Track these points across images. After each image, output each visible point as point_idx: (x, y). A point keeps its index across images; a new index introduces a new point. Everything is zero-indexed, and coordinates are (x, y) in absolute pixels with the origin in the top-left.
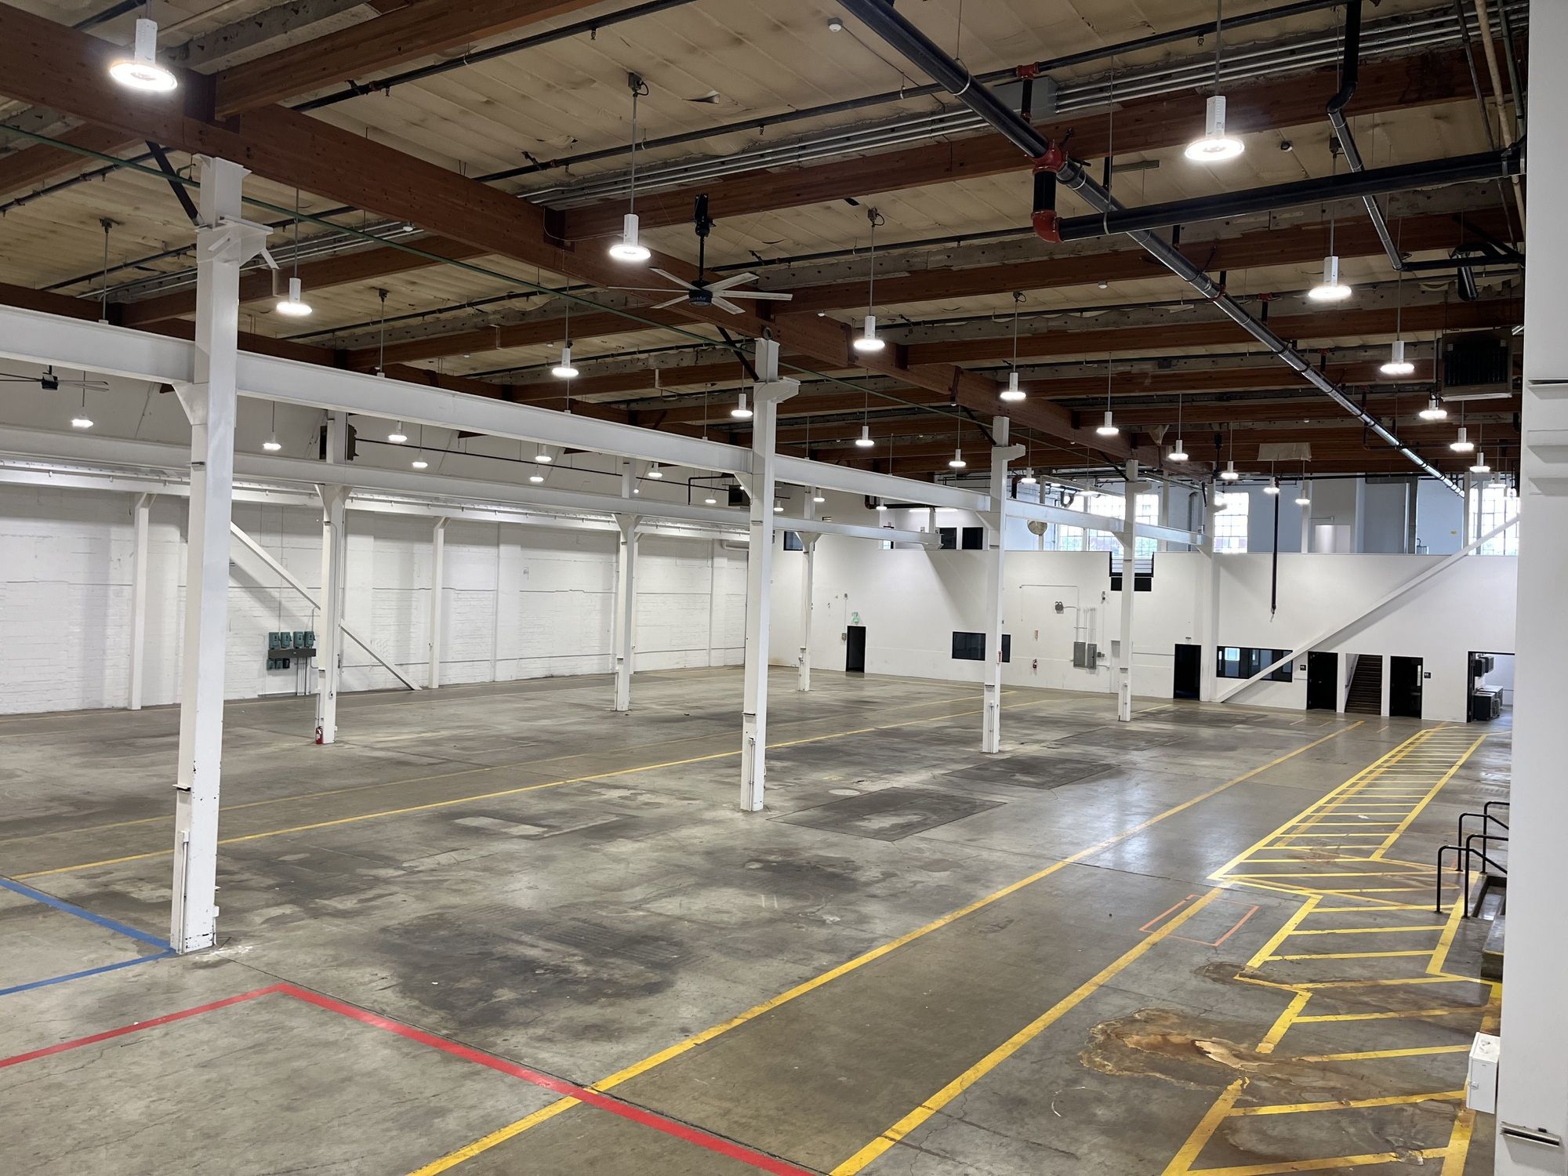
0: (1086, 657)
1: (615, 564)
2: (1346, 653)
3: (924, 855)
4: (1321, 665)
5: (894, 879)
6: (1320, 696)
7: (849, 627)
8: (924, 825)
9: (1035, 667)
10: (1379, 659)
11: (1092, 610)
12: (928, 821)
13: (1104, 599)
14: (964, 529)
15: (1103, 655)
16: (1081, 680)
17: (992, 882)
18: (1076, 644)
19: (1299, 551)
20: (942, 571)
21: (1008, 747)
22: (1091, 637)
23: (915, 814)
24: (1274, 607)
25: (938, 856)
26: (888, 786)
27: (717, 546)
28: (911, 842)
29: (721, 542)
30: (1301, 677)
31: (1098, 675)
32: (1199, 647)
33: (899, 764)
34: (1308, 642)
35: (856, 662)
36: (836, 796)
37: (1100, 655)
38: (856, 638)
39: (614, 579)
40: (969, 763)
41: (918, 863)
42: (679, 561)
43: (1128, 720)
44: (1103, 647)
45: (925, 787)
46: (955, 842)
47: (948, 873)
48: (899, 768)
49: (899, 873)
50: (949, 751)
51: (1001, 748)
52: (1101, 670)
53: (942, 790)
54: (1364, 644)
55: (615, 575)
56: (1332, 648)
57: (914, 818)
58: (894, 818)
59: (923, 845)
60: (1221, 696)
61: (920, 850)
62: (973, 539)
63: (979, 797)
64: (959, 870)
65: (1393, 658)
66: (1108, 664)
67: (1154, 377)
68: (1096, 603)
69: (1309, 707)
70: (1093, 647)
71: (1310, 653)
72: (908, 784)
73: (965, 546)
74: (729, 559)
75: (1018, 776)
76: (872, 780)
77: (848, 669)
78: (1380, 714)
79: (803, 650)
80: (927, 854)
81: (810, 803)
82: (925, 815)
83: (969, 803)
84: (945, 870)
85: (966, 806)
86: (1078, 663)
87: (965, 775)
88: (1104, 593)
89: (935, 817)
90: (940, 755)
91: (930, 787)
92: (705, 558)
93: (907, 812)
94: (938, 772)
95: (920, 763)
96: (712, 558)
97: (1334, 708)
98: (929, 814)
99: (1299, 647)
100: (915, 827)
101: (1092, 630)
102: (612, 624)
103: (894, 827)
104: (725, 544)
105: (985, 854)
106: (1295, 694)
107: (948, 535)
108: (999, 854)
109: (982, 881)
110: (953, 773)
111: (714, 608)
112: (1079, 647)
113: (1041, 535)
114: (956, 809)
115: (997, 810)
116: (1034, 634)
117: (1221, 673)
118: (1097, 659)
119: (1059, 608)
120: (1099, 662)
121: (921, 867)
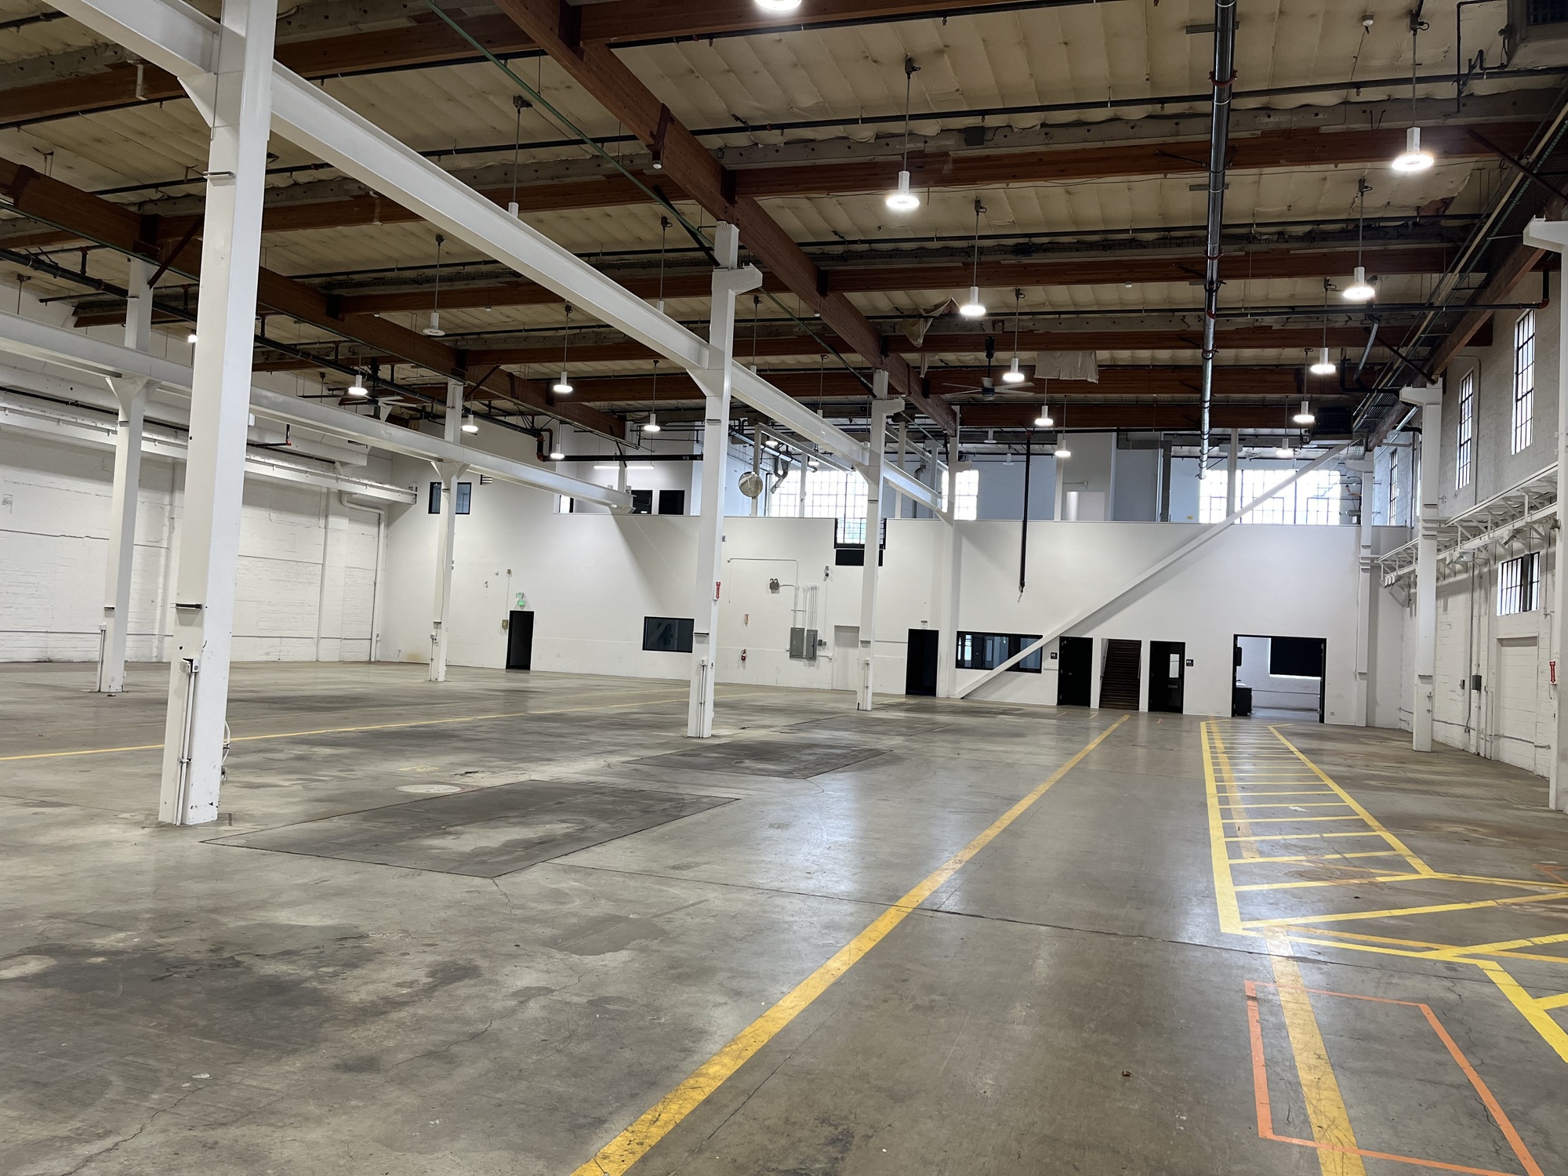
0: (805, 645)
1: (168, 508)
2: (1099, 637)
3: (567, 908)
4: (1074, 651)
5: (462, 989)
6: (1072, 692)
7: (512, 612)
8: (578, 841)
9: (744, 659)
10: (1138, 644)
11: (814, 588)
12: (589, 834)
13: (827, 575)
14: (661, 492)
15: (825, 644)
16: (800, 674)
17: (748, 975)
18: (793, 630)
19: (1052, 518)
20: (633, 541)
21: (723, 731)
22: (811, 623)
23: (563, 821)
24: (1022, 584)
25: (604, 908)
26: (523, 778)
27: (334, 502)
28: (537, 878)
29: (341, 493)
30: (1051, 666)
31: (818, 668)
32: (935, 634)
33: (553, 750)
34: (1060, 625)
35: (519, 656)
36: (408, 795)
37: (821, 643)
38: (521, 626)
39: (166, 530)
40: (669, 749)
41: (547, 932)
42: (274, 515)
43: (869, 709)
44: (826, 634)
45: (591, 779)
46: (646, 873)
47: (623, 955)
48: (549, 755)
49: (483, 963)
50: (636, 736)
51: (715, 732)
52: (821, 661)
53: (622, 783)
54: (1119, 628)
55: (167, 522)
56: (1085, 633)
57: (559, 828)
58: (517, 829)
59: (569, 884)
60: (959, 691)
61: (558, 896)
62: (673, 502)
63: (689, 791)
64: (655, 944)
65: (1153, 644)
66: (830, 655)
67: (956, 161)
68: (818, 580)
69: (1060, 702)
70: (813, 634)
71: (1062, 639)
72: (559, 775)
73: (662, 511)
74: (352, 520)
75: (748, 763)
76: (493, 771)
77: (509, 666)
78: (1138, 709)
79: (438, 624)
80: (576, 904)
81: (341, 808)
82: (583, 822)
83: (670, 800)
84: (616, 947)
85: (667, 805)
86: (795, 653)
87: (663, 763)
88: (827, 568)
89: (603, 825)
90: (622, 739)
91: (601, 779)
92: (317, 515)
93: (548, 818)
94: (615, 759)
95: (587, 749)
96: (327, 517)
97: (1088, 704)
98: (591, 821)
99: (1051, 630)
100: (557, 846)
101: (813, 613)
102: (160, 591)
103: (509, 847)
104: (345, 498)
105: (715, 898)
106: (1043, 688)
107: (642, 499)
108: (747, 896)
109: (722, 976)
110: (641, 761)
111: (326, 583)
112: (796, 633)
113: (754, 497)
114: (646, 811)
115: (727, 809)
116: (743, 617)
117: (960, 664)
118: (818, 647)
119: (774, 586)
120: (820, 652)
121: (553, 943)
